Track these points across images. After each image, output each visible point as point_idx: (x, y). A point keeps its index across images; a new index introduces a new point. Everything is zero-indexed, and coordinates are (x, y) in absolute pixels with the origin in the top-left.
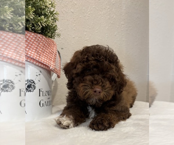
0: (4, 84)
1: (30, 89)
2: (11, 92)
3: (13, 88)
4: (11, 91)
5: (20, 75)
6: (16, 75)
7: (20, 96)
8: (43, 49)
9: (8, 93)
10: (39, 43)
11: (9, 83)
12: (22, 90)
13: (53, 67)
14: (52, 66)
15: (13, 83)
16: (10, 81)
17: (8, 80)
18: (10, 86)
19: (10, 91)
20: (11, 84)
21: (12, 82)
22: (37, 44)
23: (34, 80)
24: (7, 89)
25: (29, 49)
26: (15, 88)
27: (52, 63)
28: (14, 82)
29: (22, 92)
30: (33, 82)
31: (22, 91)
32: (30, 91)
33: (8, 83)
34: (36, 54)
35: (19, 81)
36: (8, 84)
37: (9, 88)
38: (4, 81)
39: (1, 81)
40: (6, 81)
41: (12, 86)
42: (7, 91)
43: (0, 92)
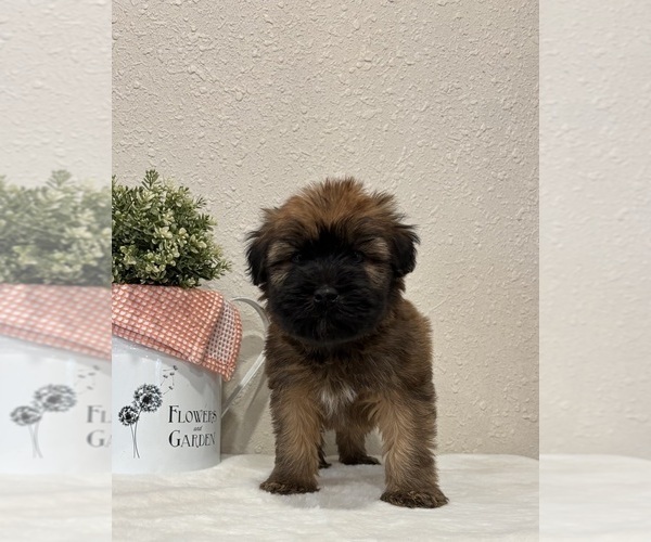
0: (50, 395)
2: (67, 413)
3: (72, 403)
4: (67, 410)
5: (91, 374)
6: (81, 376)
7: (90, 420)
9: (60, 413)
11: (63, 392)
12: (94, 408)
13: (195, 357)
14: (194, 354)
15: (72, 393)
16: (65, 387)
17: (62, 387)
18: (63, 399)
19: (63, 411)
20: (67, 395)
21: (69, 391)
24: (57, 405)
26: (78, 404)
27: (195, 348)
28: (75, 389)
29: (94, 414)
31: (97, 411)
33: (58, 393)
35: (90, 388)
37: (61, 402)
38: (50, 388)
39: (44, 388)
40: (55, 388)
41: (69, 398)
42: (56, 409)
43: (41, 410)
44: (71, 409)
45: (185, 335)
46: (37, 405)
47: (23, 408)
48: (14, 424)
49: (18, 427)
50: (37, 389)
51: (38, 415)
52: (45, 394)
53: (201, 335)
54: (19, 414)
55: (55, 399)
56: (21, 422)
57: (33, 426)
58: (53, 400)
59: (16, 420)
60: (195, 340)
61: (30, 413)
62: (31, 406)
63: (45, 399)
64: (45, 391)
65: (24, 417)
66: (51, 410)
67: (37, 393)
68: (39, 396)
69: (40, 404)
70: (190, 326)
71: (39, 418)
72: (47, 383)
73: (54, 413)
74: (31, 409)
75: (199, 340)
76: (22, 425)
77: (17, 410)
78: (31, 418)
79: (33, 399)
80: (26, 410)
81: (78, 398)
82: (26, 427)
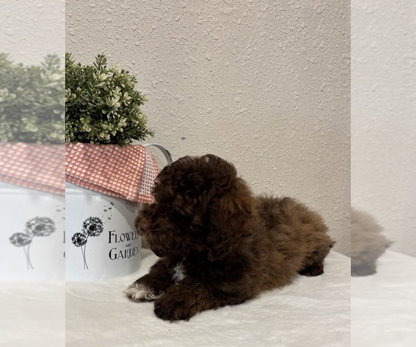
0: (37, 224)
1: (94, 232)
2: (49, 237)
3: (53, 230)
4: (49, 235)
6: (58, 210)
8: (114, 168)
9: (44, 237)
10: (108, 160)
11: (46, 222)
13: (131, 196)
14: (130, 194)
15: (52, 223)
16: (48, 219)
17: (45, 218)
18: (46, 227)
19: (46, 235)
20: (49, 224)
21: (50, 221)
22: (105, 162)
23: (101, 219)
24: (42, 232)
25: (92, 171)
26: (56, 230)
28: (55, 220)
30: (99, 221)
32: (94, 235)
33: (43, 223)
34: (102, 178)
36: (44, 225)
37: (45, 229)
38: (37, 219)
39: (33, 220)
40: (41, 220)
41: (50, 227)
42: (42, 235)
43: (31, 236)
44: (52, 234)
45: (123, 180)
46: (28, 232)
47: (18, 234)
48: (13, 245)
49: (16, 247)
50: (28, 220)
51: (29, 239)
52: (34, 224)
53: (134, 179)
54: (16, 238)
55: (41, 227)
56: (17, 244)
57: (26, 247)
58: (39, 228)
59: (14, 243)
60: (130, 184)
61: (24, 237)
62: (24, 232)
63: (33, 228)
64: (34, 222)
65: (19, 240)
66: (38, 235)
67: (28, 223)
68: (29, 226)
69: (30, 231)
70: (126, 174)
71: (30, 242)
72: (35, 216)
73: (40, 237)
74: (24, 235)
75: (133, 183)
76: (18, 246)
77: (14, 235)
78: (25, 241)
79: (25, 228)
80: (20, 236)
81: (57, 226)
82: (22, 248)
